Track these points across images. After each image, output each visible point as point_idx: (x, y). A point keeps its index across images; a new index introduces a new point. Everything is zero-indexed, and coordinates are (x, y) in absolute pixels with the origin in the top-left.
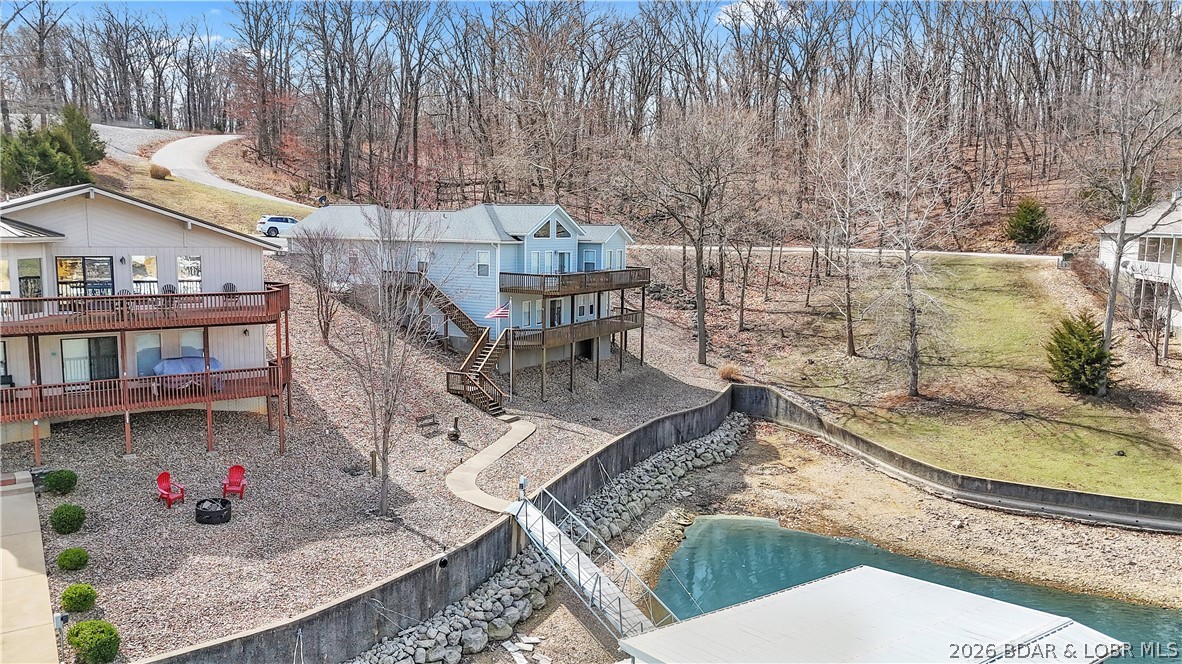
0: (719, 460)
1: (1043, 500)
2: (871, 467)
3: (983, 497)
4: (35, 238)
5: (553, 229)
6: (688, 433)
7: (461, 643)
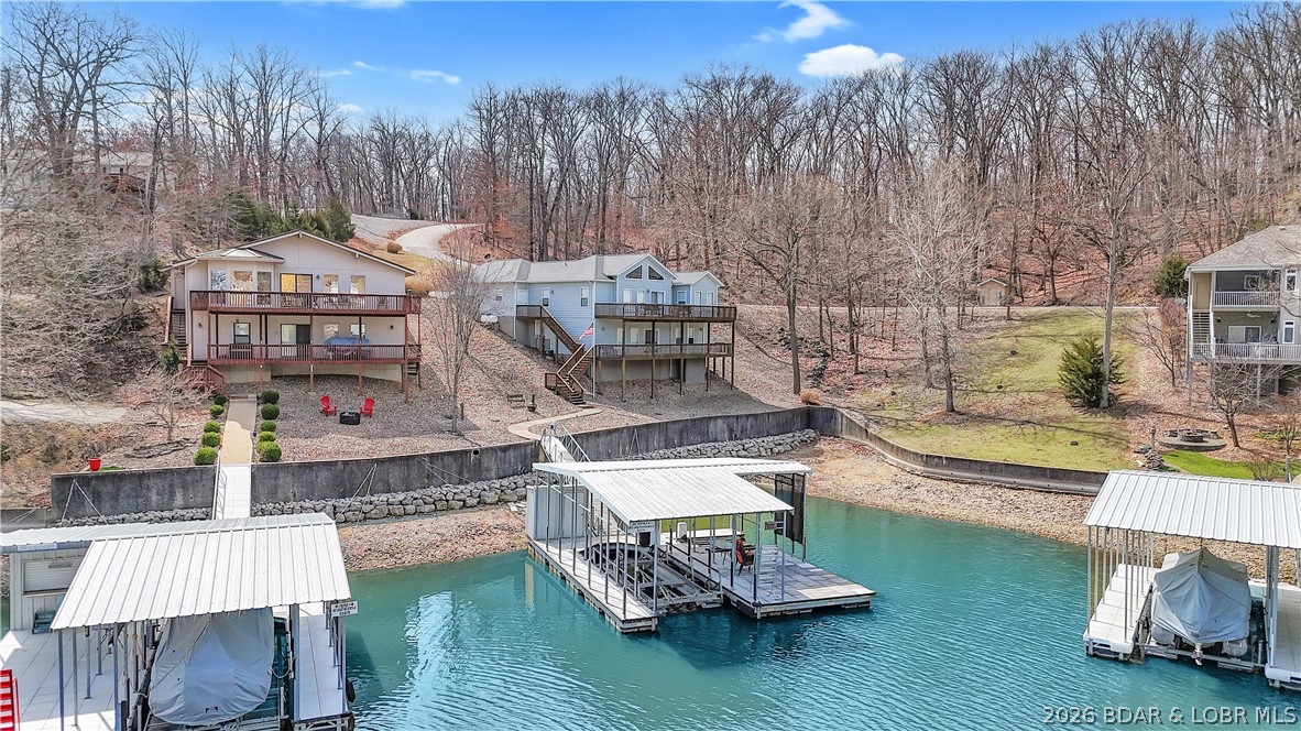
0: (764, 453)
1: (981, 471)
2: (883, 459)
3: (941, 471)
4: (267, 259)
5: (645, 272)
6: (742, 432)
7: (479, 497)
